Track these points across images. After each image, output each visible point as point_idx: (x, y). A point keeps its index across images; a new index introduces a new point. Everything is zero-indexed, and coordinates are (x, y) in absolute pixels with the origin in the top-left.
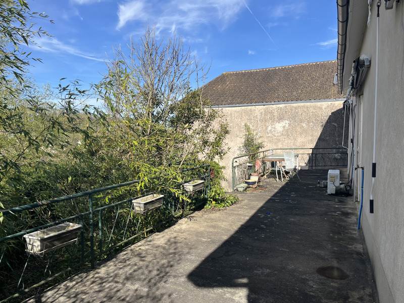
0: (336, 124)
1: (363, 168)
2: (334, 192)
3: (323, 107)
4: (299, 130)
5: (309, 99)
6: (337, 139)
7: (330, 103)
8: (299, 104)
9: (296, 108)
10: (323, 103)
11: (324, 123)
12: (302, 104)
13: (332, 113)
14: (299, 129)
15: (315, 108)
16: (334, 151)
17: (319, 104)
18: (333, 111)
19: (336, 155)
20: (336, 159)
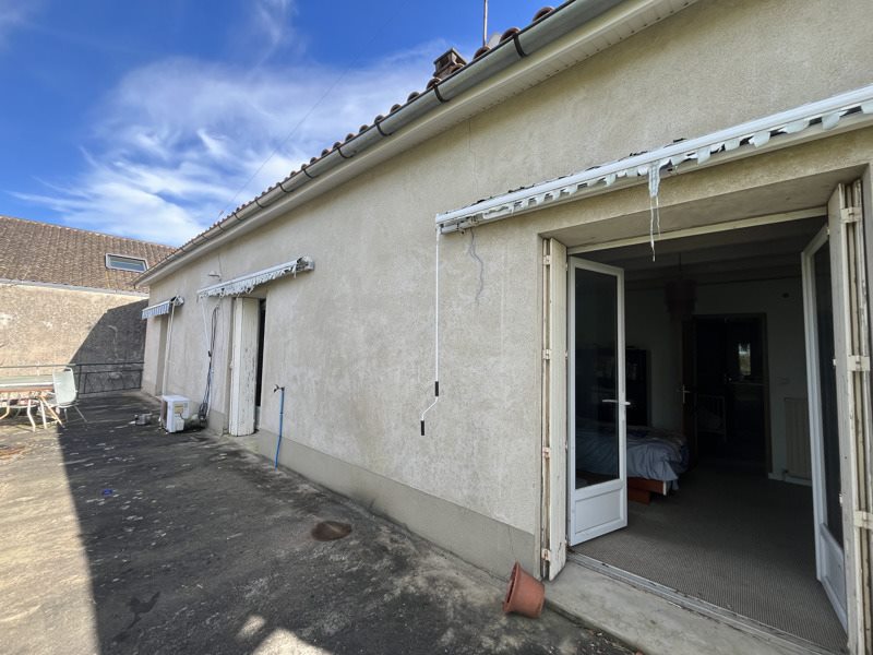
0: (114, 328)
1: (283, 389)
2: (182, 429)
3: (93, 300)
4: (36, 332)
5: (64, 282)
6: (116, 349)
7: (105, 295)
8: (40, 288)
9: (31, 294)
10: (93, 293)
11: (93, 324)
12: (47, 289)
13: (109, 311)
14: (34, 330)
15: (75, 298)
16: (110, 367)
17: (85, 293)
18: (110, 307)
19: (113, 374)
20: (112, 380)
